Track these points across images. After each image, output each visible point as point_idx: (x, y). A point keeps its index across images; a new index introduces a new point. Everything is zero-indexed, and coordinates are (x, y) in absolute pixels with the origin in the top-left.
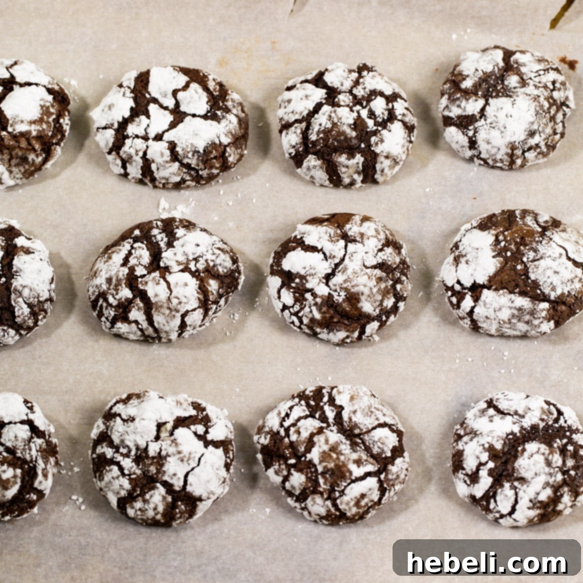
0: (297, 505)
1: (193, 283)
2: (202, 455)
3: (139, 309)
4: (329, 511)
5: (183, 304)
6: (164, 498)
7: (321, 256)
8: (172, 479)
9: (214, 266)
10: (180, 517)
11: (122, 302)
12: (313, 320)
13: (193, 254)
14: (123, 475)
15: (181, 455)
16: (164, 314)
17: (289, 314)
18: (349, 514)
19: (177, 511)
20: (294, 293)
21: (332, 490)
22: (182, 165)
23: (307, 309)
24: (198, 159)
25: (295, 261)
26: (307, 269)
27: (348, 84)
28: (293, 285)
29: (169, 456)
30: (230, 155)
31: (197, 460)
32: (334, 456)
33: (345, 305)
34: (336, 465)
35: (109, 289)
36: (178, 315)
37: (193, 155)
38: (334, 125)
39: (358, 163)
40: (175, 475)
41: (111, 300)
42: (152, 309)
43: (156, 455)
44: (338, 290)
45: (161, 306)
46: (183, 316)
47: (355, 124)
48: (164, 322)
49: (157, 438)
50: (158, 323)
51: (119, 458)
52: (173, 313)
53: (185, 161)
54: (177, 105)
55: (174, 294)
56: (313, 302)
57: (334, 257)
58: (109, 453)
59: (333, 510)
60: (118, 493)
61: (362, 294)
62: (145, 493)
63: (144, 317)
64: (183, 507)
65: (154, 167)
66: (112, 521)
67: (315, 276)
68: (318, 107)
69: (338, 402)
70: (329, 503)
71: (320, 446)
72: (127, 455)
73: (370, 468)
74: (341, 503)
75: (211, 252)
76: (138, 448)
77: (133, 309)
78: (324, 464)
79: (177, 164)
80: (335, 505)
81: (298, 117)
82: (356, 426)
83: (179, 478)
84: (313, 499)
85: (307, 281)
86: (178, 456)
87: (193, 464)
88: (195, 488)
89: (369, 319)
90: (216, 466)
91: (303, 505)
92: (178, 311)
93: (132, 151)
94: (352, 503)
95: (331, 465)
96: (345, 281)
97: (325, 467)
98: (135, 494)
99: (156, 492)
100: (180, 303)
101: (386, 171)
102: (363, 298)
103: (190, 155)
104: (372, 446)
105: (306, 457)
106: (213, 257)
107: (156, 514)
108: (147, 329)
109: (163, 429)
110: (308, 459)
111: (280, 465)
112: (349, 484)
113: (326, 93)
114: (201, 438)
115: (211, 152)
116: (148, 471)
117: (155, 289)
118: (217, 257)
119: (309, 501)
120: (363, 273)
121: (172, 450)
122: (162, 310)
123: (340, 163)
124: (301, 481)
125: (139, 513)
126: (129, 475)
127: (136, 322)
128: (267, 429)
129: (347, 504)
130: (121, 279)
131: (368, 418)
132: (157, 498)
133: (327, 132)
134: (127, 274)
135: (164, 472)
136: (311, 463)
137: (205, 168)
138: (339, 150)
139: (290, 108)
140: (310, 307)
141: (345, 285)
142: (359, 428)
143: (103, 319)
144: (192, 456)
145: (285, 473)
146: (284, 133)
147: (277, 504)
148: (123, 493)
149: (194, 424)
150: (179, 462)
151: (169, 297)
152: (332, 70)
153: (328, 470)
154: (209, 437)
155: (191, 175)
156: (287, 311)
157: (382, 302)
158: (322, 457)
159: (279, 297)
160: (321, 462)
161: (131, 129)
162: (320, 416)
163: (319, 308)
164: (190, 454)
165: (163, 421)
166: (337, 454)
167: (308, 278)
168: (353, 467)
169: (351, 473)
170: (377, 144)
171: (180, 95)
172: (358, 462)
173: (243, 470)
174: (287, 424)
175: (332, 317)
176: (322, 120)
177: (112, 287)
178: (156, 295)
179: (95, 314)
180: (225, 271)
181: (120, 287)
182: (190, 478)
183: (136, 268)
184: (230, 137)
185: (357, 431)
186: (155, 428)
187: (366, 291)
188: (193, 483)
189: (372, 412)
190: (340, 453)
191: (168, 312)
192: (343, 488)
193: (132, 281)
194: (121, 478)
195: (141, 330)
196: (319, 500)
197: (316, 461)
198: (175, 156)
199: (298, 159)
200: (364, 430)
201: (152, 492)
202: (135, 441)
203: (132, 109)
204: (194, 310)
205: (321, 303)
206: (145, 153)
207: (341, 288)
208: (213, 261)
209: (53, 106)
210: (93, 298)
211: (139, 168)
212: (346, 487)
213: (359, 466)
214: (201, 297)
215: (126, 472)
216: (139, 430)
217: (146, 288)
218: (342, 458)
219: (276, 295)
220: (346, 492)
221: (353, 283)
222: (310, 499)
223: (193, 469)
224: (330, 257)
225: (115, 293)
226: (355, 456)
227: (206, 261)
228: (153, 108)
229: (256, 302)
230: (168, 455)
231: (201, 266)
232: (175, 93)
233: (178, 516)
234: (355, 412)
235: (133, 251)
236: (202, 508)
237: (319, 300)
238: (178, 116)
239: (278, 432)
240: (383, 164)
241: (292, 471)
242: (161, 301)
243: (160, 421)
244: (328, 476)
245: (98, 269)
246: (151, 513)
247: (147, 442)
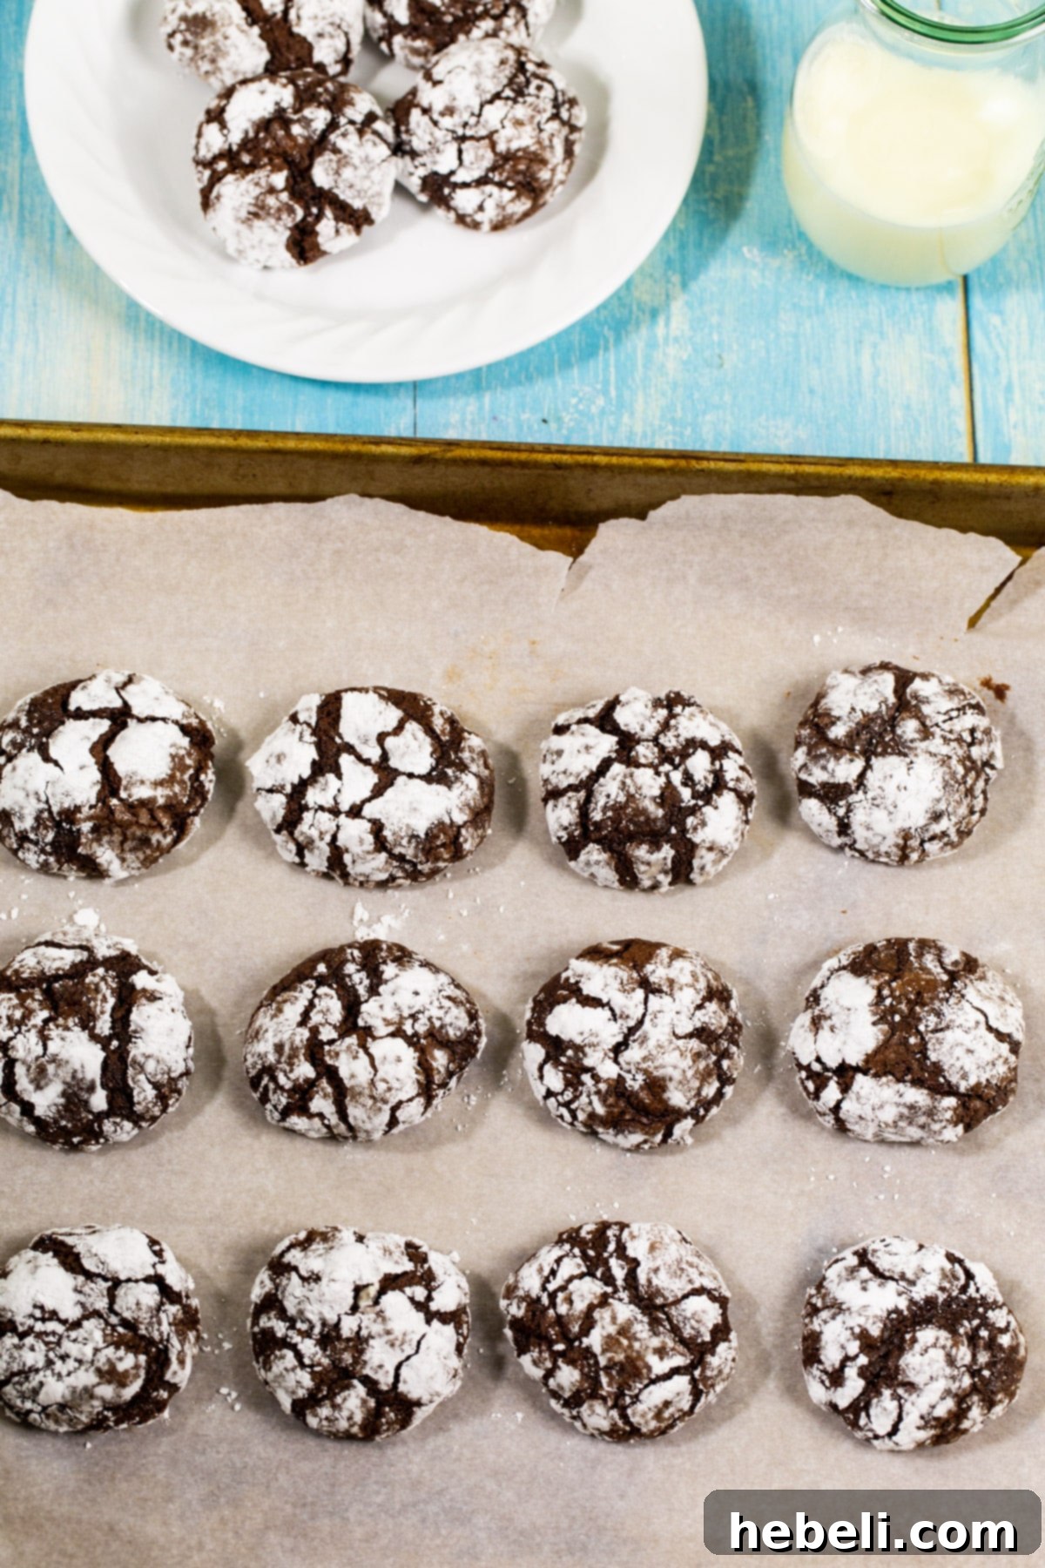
0: (566, 1411)
1: (410, 1056)
2: (423, 1336)
3: (325, 1096)
4: (614, 1425)
5: (393, 1092)
6: (364, 1402)
7: (607, 1013)
8: (376, 1372)
9: (442, 1027)
10: (388, 1430)
11: (300, 1085)
12: (592, 1116)
13: (410, 1008)
14: (302, 1365)
15: (391, 1337)
16: (364, 1106)
17: (556, 1104)
18: (644, 1430)
19: (384, 1420)
20: (564, 1072)
21: (620, 1395)
22: (392, 856)
23: (584, 1099)
24: (416, 847)
25: (566, 1021)
26: (586, 1035)
27: (651, 728)
28: (564, 1059)
29: (373, 1338)
30: (466, 841)
31: (414, 1344)
32: (625, 1342)
33: (642, 1095)
34: (627, 1357)
35: (279, 1062)
36: (387, 1109)
37: (409, 842)
38: (630, 797)
39: (665, 859)
40: (381, 1366)
41: (282, 1079)
42: (345, 1097)
43: (353, 1335)
44: (633, 1071)
45: (360, 1094)
46: (394, 1109)
47: (662, 796)
48: (365, 1117)
49: (355, 1309)
50: (355, 1118)
51: (296, 1339)
52: (379, 1104)
53: (397, 851)
54: (385, 756)
55: (380, 1074)
56: (593, 1089)
57: (628, 1017)
58: (280, 1328)
59: (620, 1423)
60: (293, 1393)
61: (671, 1079)
62: (335, 1395)
63: (333, 1109)
64: (392, 1415)
65: (347, 858)
66: (282, 1430)
67: (598, 1048)
68: (605, 766)
69: (631, 1253)
70: (615, 1413)
71: (603, 1327)
72: (307, 1334)
73: (679, 1361)
74: (634, 1414)
75: (436, 1004)
76: (324, 1323)
77: (317, 1096)
78: (609, 1355)
79: (384, 855)
80: (624, 1416)
81: (572, 780)
82: (658, 1292)
83: (387, 1372)
84: (591, 1407)
85: (585, 1055)
86: (386, 1338)
87: (409, 1350)
88: (412, 1386)
89: (679, 1115)
90: (444, 1353)
91: (575, 1413)
92: (385, 1102)
93: (314, 833)
94: (651, 1415)
95: (620, 1357)
96: (645, 1059)
97: (610, 1360)
98: (320, 1396)
99: (352, 1393)
100: (389, 1089)
101: (709, 868)
102: (671, 1086)
103: (404, 842)
104: (681, 1325)
105: (581, 1342)
106: (440, 1013)
107: (352, 1426)
108: (337, 1126)
109: (363, 1294)
110: (584, 1346)
111: (540, 1352)
112: (646, 1386)
113: (618, 743)
114: (421, 1306)
115: (437, 837)
116: (340, 1360)
117: (351, 1067)
118: (446, 1013)
119: (585, 1410)
120: (673, 1046)
121: (377, 1328)
122: (362, 1100)
123: (637, 858)
124: (573, 1380)
125: (325, 1423)
126: (311, 1366)
127: (321, 1116)
128: (521, 1293)
129: (643, 1415)
130: (297, 1048)
131: (677, 1280)
132: (354, 1401)
133: (618, 809)
134: (308, 1040)
135: (365, 1362)
136: (588, 1352)
137: (427, 861)
138: (635, 837)
139: (561, 764)
140: (589, 1096)
141: (644, 1066)
142: (663, 1296)
143: (269, 1106)
144: (407, 1338)
145: (549, 1365)
146: (551, 804)
147: (534, 1405)
148: (301, 1393)
149: (410, 1284)
150: (388, 1347)
151: (372, 1080)
152: (627, 703)
153: (615, 1364)
154: (434, 1306)
155: (405, 870)
156: (552, 1100)
157: (699, 1090)
158: (607, 1343)
159: (541, 1077)
160: (604, 1351)
161: (313, 796)
162: (603, 1274)
163: (604, 1099)
164: (405, 1334)
165: (365, 1282)
166: (628, 1338)
167: (587, 1050)
168: (652, 1360)
169: (649, 1368)
170: (695, 829)
171: (390, 742)
172: (661, 1352)
173: (481, 1351)
174: (551, 1287)
175: (623, 1113)
176: (610, 788)
177: (283, 1059)
178: (353, 1076)
179: (256, 1096)
180: (458, 1033)
181: (296, 1061)
182: (404, 1372)
183: (321, 1029)
184: (467, 811)
185: (659, 1301)
186: (351, 1294)
187: (677, 1075)
188: (408, 1379)
189: (682, 1270)
190: (633, 1338)
191: (370, 1102)
192: (636, 1391)
193: (315, 1050)
194: (298, 1371)
195: (328, 1127)
196: (599, 1408)
197: (597, 1349)
198: (381, 844)
199: (572, 848)
200: (671, 1299)
201: (346, 1393)
202: (321, 1313)
203: (314, 763)
204: (411, 1100)
205: (607, 1091)
206: (334, 838)
207: (638, 1069)
208: (440, 1019)
209: (189, 754)
210: (253, 1073)
211: (325, 858)
212: (641, 1390)
213: (661, 1358)
214: (421, 1078)
215: (307, 1361)
216: (328, 1297)
217: (337, 1064)
218: (637, 1345)
219: (536, 1074)
220: (641, 1397)
221: (657, 1063)
222: (585, 1406)
223: (408, 1358)
224: (621, 1017)
225: (288, 1068)
226: (656, 1342)
227: (430, 1019)
228: (346, 760)
229: (503, 1076)
230: (370, 1337)
231: (421, 1028)
232: (381, 738)
233: (385, 1427)
234: (656, 1270)
235: (316, 1001)
236: (420, 1415)
237: (603, 1087)
238: (386, 775)
239: (539, 1299)
240: (703, 858)
241: (560, 1362)
242: (360, 1086)
243: (359, 1283)
244: (614, 1372)
245: (261, 1027)
246: (343, 1425)
247: (339, 1316)
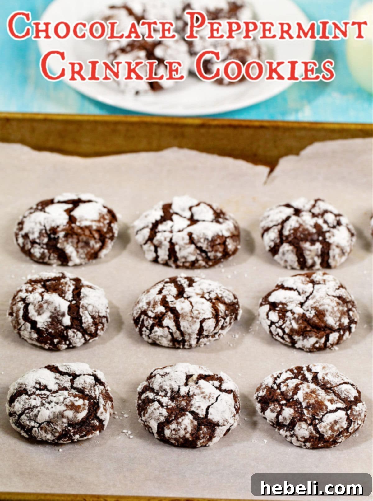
0: (288, 433)
1: (208, 305)
2: (219, 396)
3: (170, 318)
4: (311, 433)
5: (201, 314)
6: (192, 422)
7: (296, 293)
8: (197, 409)
9: (222, 297)
10: (203, 438)
11: (158, 315)
12: (292, 330)
13: (207, 289)
14: (162, 406)
15: (204, 394)
16: (188, 320)
17: (275, 328)
18: (326, 436)
19: (201, 432)
20: (279, 313)
21: (314, 418)
22: (197, 247)
23: (288, 323)
24: (207, 244)
25: (278, 297)
26: (287, 299)
27: (308, 207)
28: (278, 309)
29: (195, 395)
30: (229, 244)
31: (215, 398)
32: (314, 396)
33: (315, 319)
34: (316, 401)
35: (148, 308)
36: (198, 321)
37: (204, 241)
38: (301, 225)
39: (317, 249)
40: (199, 407)
41: (150, 314)
42: (179, 318)
43: (186, 394)
44: (310, 310)
45: (186, 316)
46: (202, 322)
47: (314, 226)
48: (188, 326)
49: (186, 384)
50: (184, 327)
51: (158, 397)
52: (195, 319)
53: (199, 245)
54: (192, 216)
55: (194, 308)
56: (292, 317)
57: (306, 292)
58: (151, 395)
59: (314, 433)
60: (158, 419)
61: (327, 311)
62: (178, 418)
63: (174, 324)
64: (205, 429)
65: (177, 248)
67: (293, 302)
68: (288, 218)
69: (314, 370)
70: (311, 428)
71: (304, 390)
72: (166, 395)
73: (341, 405)
74: (320, 427)
75: (219, 289)
76: (172, 391)
77: (166, 319)
78: (307, 401)
79: (193, 246)
80: (316, 429)
81: (275, 223)
82: (328, 382)
83: (202, 410)
84: (300, 425)
85: (287, 305)
86: (201, 395)
87: (213, 401)
88: (214, 416)
89: (332, 330)
90: (229, 403)
91: (292, 433)
92: (198, 318)
93: (163, 239)
94: (328, 427)
95: (312, 401)
96: (315, 303)
97: (308, 403)
98: (171, 419)
99: (186, 417)
100: (199, 313)
101: (337, 257)
102: (327, 314)
103: (202, 240)
104: (340, 393)
105: (293, 398)
106: (221, 292)
107: (186, 433)
108: (176, 332)
109: (190, 380)
110: (295, 399)
111: (274, 405)
112: (326, 414)
113: (294, 211)
114: (219, 388)
115: (216, 240)
116: (180, 404)
117: (181, 305)
118: (224, 293)
119: (297, 428)
120: (327, 298)
121: (197, 391)
122: (187, 318)
123: (305, 248)
124: (291, 413)
125: (173, 432)
126: (167, 406)
127: (168, 327)
128: (264, 386)
129: (325, 427)
130: (157, 302)
131: (337, 378)
132: (187, 421)
133: (296, 230)
134: (162, 299)
135: (192, 405)
136: (297, 402)
137: (212, 251)
138: (305, 240)
139: (270, 219)
140: (290, 321)
141: (315, 305)
142: (330, 384)
143: (144, 329)
144: (212, 395)
145: (279, 409)
146: (265, 234)
147: (272, 438)
148: (162, 419)
149: (212, 380)
150: (203, 399)
151: (191, 310)
153: (310, 405)
154: (223, 387)
155: (202, 257)
156: (273, 326)
157: (340, 318)
158: (306, 396)
159: (268, 317)
160: (304, 400)
161: (160, 227)
162: (301, 378)
163: (297, 321)
164: (210, 394)
165: (191, 374)
166: (316, 395)
167: (288, 304)
168: (328, 404)
169: (327, 408)
170: (330, 237)
171: (194, 210)
172: (331, 401)
173: (246, 419)
174: (278, 381)
175: (305, 327)
176: (293, 223)
177: (150, 306)
178: (182, 309)
179: (137, 330)
180: (229, 301)
181: (156, 306)
182: (210, 410)
183: (167, 296)
184: (229, 233)
185: (329, 386)
186: (185, 378)
187: (330, 309)
188: (212, 413)
189: (339, 376)
190: (318, 395)
191: (191, 319)
192: (321, 416)
193: (164, 302)
194: (161, 408)
195: (171, 334)
196: (304, 425)
197: (301, 400)
198: (192, 241)
199: (274, 250)
200: (334, 385)
201: (183, 417)
202: (171, 385)
203: (162, 217)
204: (209, 318)
205: (298, 318)
206: (171, 239)
207: (312, 308)
208: (221, 294)
209: (107, 215)
210: (136, 316)
211: (167, 249)
212: (323, 416)
213: (332, 403)
214: (214, 312)
215: (164, 404)
216: (174, 377)
217: (175, 306)
218: (320, 398)
219: (266, 317)
220: (323, 420)
221: (320, 303)
222: (297, 425)
223: (212, 404)
224: (303, 293)
225: (152, 309)
226: (329, 397)
227: (216, 294)
228: (174, 217)
229: (250, 329)
230: (194, 395)
231: (213, 296)
232: (190, 208)
233: (202, 436)
234: (327, 374)
235: (165, 287)
236: (220, 431)
237: (296, 316)
238: (193, 221)
239: (272, 388)
240: (334, 252)
241: (284, 407)
242: (185, 312)
243: (188, 374)
244: (310, 409)
245: (140, 299)
246: (182, 433)
247: (179, 386)
